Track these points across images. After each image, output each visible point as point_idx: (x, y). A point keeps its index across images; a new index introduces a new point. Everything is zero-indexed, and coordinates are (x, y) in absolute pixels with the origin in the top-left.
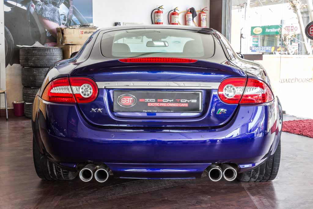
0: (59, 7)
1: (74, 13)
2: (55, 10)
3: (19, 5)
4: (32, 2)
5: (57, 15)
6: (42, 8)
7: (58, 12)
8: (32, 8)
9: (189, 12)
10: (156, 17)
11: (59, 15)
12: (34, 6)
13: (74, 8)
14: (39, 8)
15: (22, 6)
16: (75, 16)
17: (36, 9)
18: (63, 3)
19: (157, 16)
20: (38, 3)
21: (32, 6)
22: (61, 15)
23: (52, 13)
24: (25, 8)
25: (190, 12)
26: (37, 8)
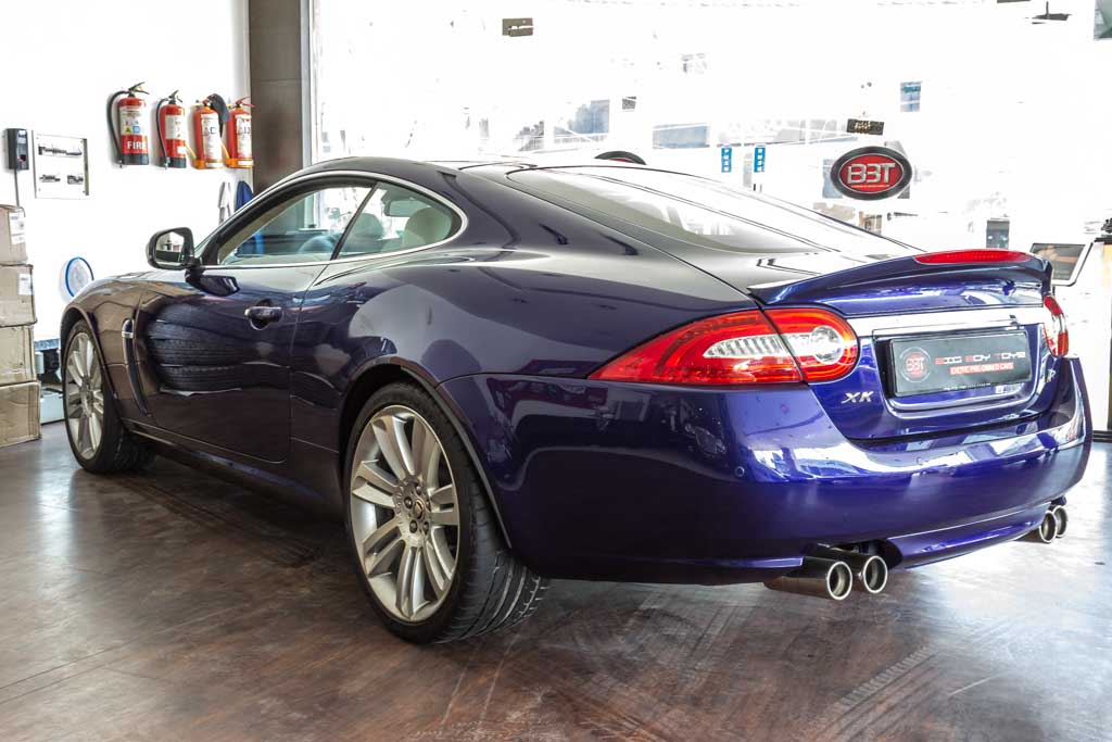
9: (208, 109)
10: (124, 119)
19: (131, 114)
25: (212, 107)
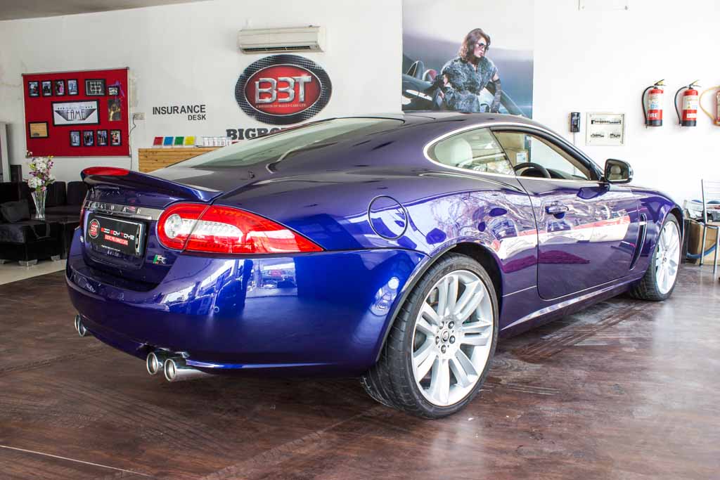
0: (479, 94)
1: (503, 101)
2: (473, 99)
3: (422, 95)
4: (439, 89)
5: (476, 105)
6: (454, 97)
7: (478, 101)
8: (439, 97)
10: (649, 101)
11: (479, 106)
12: (443, 94)
13: (502, 94)
14: (449, 98)
15: (426, 96)
16: (503, 105)
17: (446, 100)
18: (487, 88)
19: (651, 98)
20: (449, 90)
21: (440, 95)
22: (482, 105)
23: (468, 103)
24: (429, 98)
26: (447, 96)
